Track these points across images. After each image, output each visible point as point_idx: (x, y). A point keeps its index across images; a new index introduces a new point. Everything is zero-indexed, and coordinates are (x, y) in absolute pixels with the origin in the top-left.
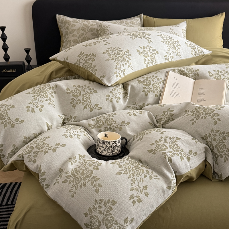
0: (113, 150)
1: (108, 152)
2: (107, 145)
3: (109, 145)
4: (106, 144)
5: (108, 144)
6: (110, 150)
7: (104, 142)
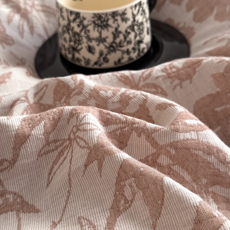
0: (138, 38)
1: (123, 52)
2: (116, 29)
4: (115, 25)
5: (120, 21)
6: (129, 42)
7: (103, 19)
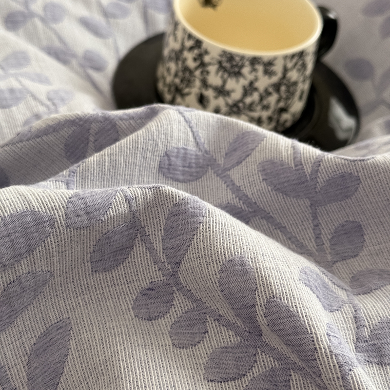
0: (282, 104)
2: (251, 83)
3: (263, 82)
4: (251, 77)
5: (260, 73)
6: (266, 107)
7: (234, 63)
